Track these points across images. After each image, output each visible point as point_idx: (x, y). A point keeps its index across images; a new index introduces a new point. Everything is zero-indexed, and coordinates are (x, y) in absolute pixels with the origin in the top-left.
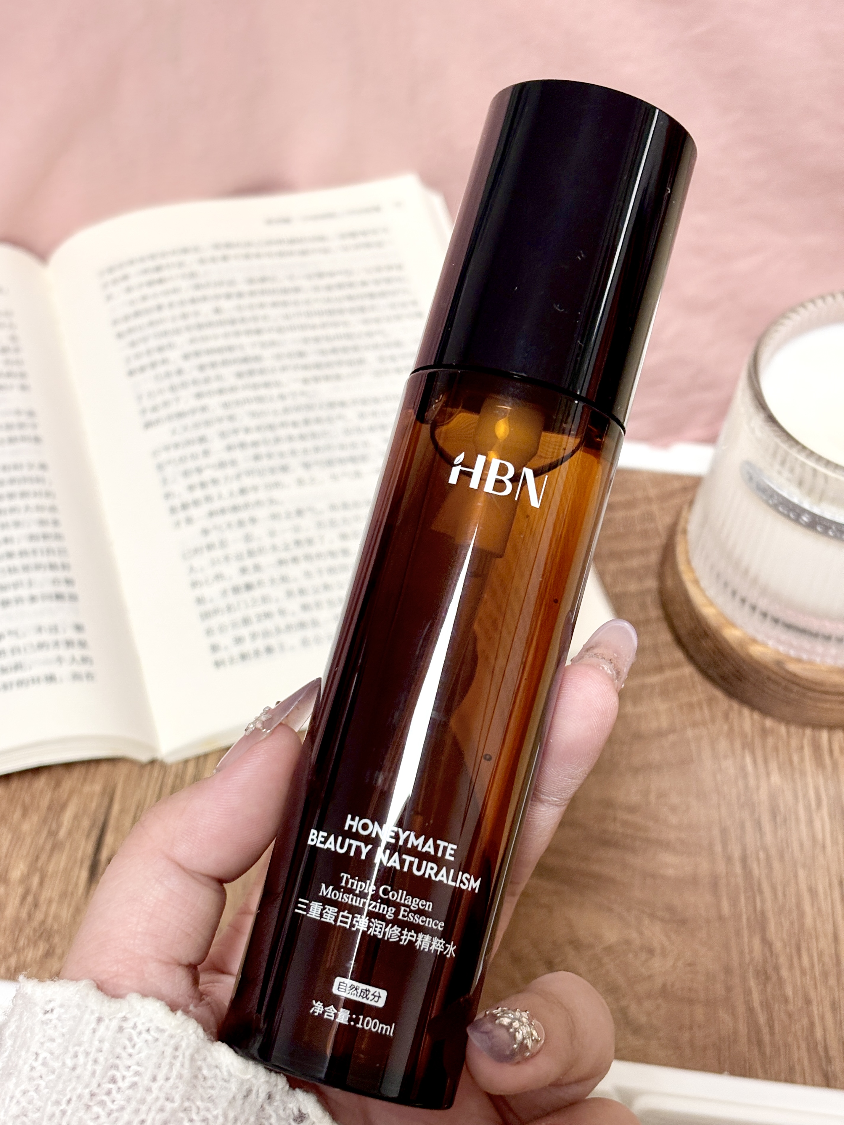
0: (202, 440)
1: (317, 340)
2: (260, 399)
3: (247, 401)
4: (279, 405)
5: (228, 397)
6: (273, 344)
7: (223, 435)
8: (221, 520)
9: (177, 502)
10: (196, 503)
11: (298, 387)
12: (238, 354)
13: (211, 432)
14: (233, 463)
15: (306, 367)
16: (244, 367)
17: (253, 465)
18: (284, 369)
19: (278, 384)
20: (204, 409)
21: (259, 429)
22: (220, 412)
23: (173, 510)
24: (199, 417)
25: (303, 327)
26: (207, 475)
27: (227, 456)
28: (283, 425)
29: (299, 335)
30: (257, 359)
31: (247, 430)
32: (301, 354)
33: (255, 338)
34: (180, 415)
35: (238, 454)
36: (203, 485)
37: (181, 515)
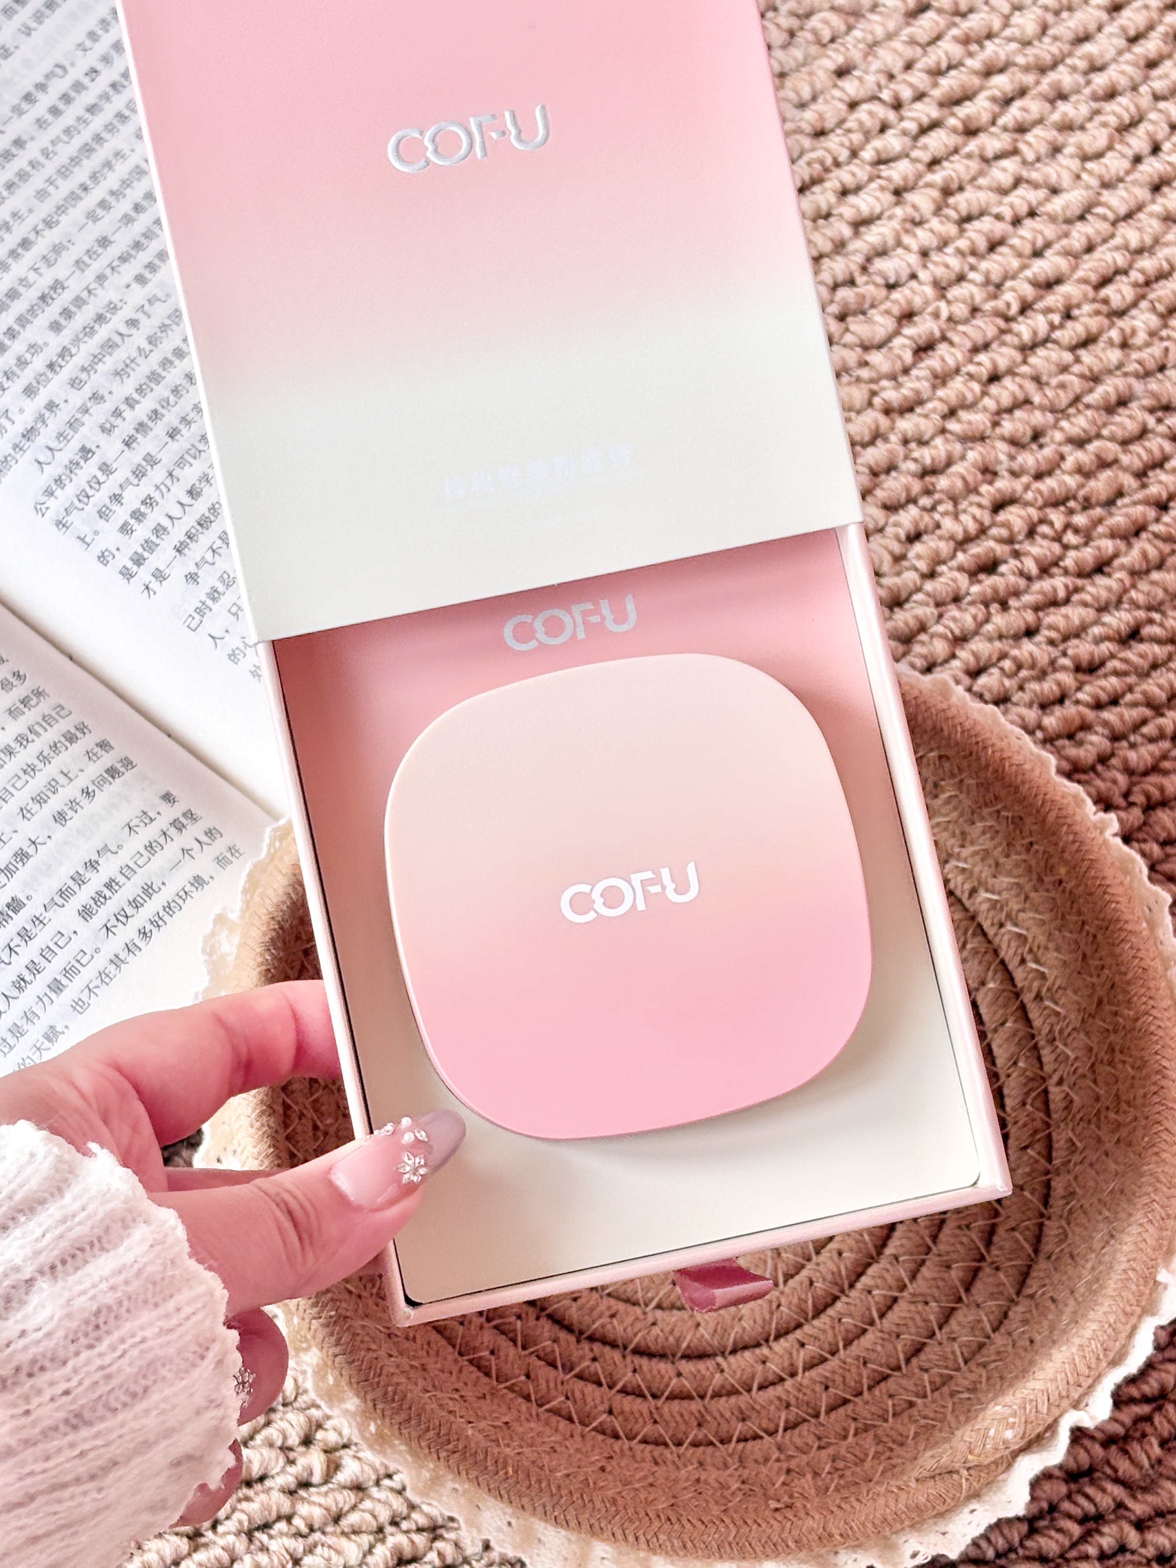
0: (86, 452)
1: (103, 205)
2: (109, 346)
3: (97, 359)
4: (139, 339)
5: (69, 370)
6: (58, 249)
7: (106, 430)
8: (197, 551)
9: (123, 560)
10: (149, 546)
11: (138, 295)
12: (30, 296)
13: (88, 434)
14: (151, 460)
15: (124, 259)
16: (52, 311)
17: (176, 447)
18: (101, 278)
19: (113, 308)
20: (51, 406)
21: (140, 390)
22: (78, 398)
23: (127, 574)
24: (56, 422)
25: (73, 198)
26: (133, 498)
27: (136, 456)
28: (166, 363)
29: (76, 213)
30: (58, 286)
31: (130, 402)
32: (104, 242)
33: (29, 257)
34: (29, 434)
35: (146, 445)
36: (138, 515)
37: (144, 574)
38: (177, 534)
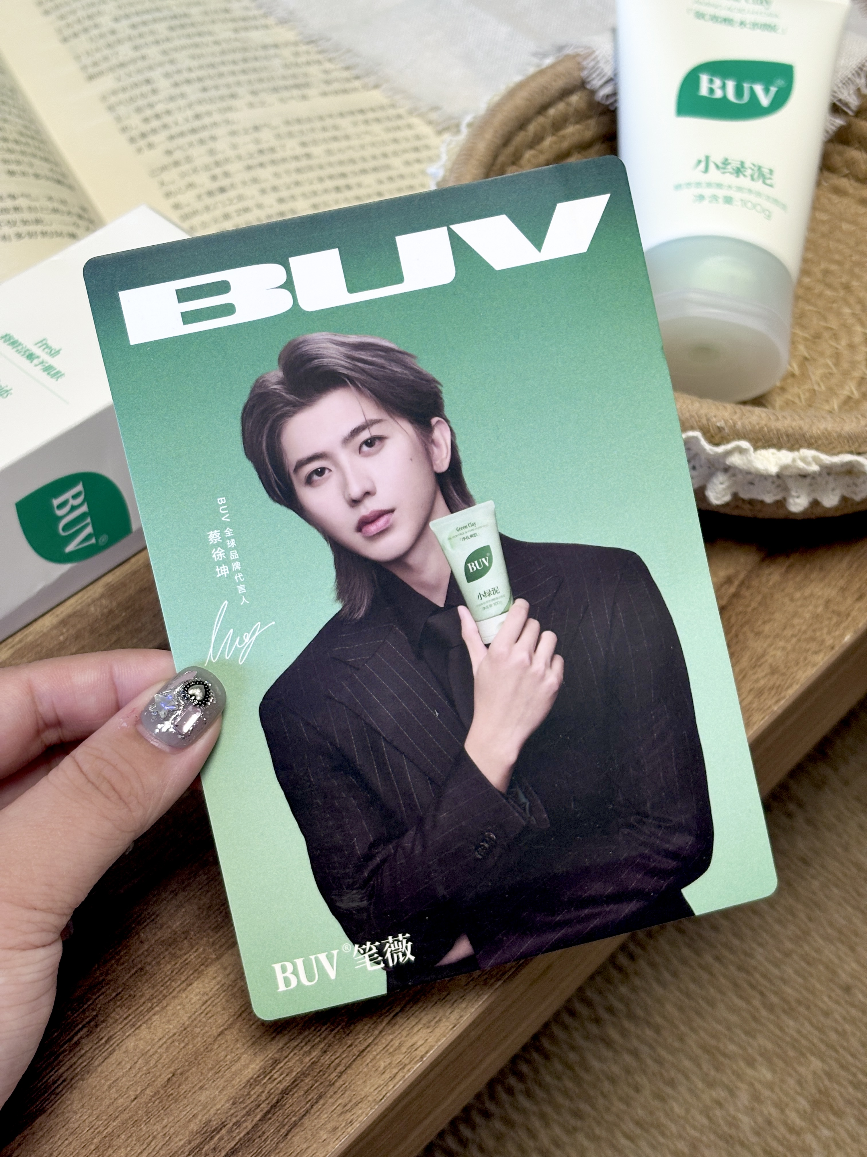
38: (175, 130)
